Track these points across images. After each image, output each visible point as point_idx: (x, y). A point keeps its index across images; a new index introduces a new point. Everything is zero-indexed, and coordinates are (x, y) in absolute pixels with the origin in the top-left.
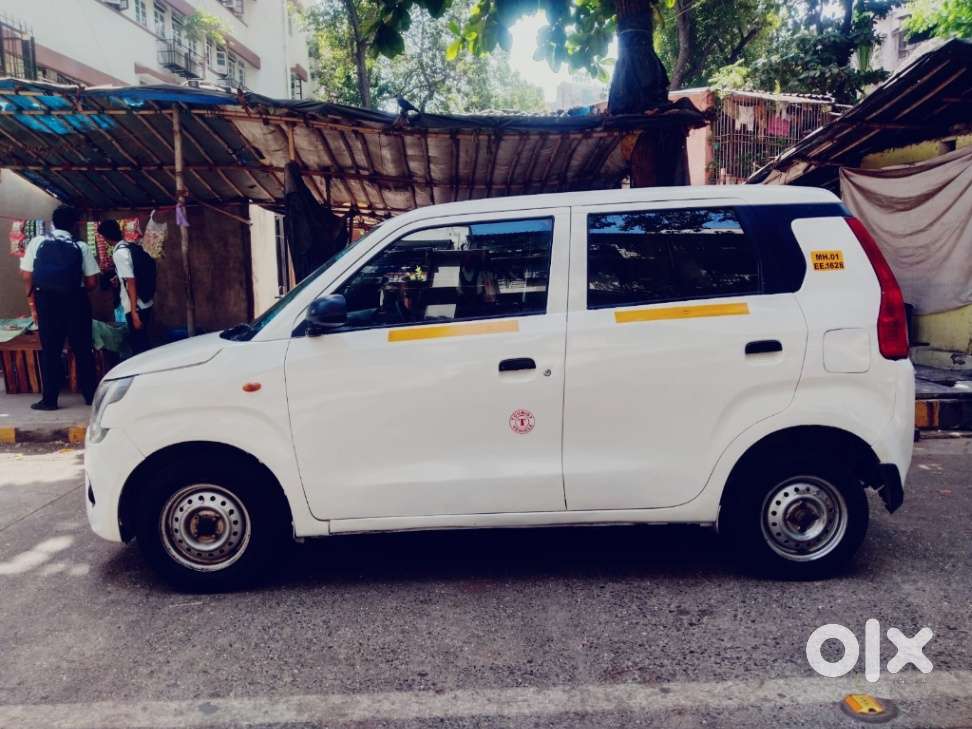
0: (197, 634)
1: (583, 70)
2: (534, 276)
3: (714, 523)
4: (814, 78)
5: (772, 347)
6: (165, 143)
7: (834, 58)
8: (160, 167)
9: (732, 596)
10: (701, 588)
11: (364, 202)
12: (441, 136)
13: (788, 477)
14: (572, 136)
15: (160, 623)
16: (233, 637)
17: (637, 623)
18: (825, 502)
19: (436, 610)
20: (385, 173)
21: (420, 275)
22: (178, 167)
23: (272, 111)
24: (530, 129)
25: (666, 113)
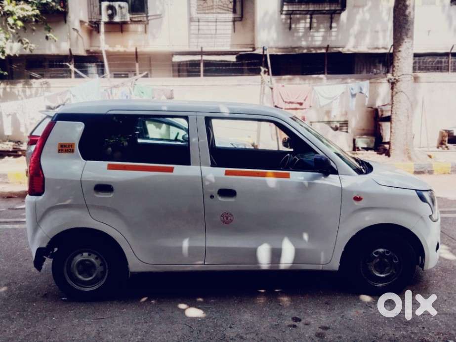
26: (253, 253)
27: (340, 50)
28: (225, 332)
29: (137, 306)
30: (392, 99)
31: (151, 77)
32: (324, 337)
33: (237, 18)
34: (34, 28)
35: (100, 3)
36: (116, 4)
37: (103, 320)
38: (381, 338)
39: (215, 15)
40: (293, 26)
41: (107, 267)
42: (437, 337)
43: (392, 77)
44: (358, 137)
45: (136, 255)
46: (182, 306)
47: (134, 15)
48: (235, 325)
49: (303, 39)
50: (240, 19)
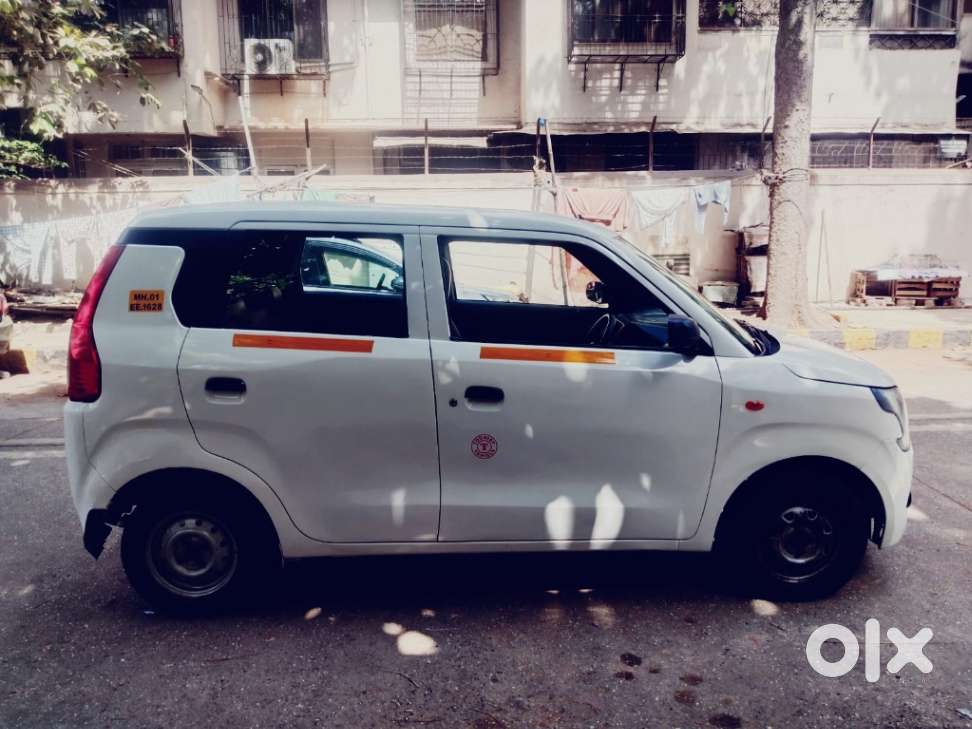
26: (538, 518)
27: (674, 127)
28: (483, 693)
29: (299, 629)
30: (771, 213)
31: (334, 173)
32: (693, 702)
33: (489, 69)
34: (119, 82)
35: (242, 40)
36: (271, 43)
37: (227, 663)
38: (814, 703)
39: (449, 65)
40: (590, 84)
41: (235, 548)
42: (933, 700)
43: (771, 175)
44: (707, 283)
45: (295, 525)
46: (392, 628)
47: (304, 62)
48: (503, 675)
49: (607, 108)
50: (493, 72)
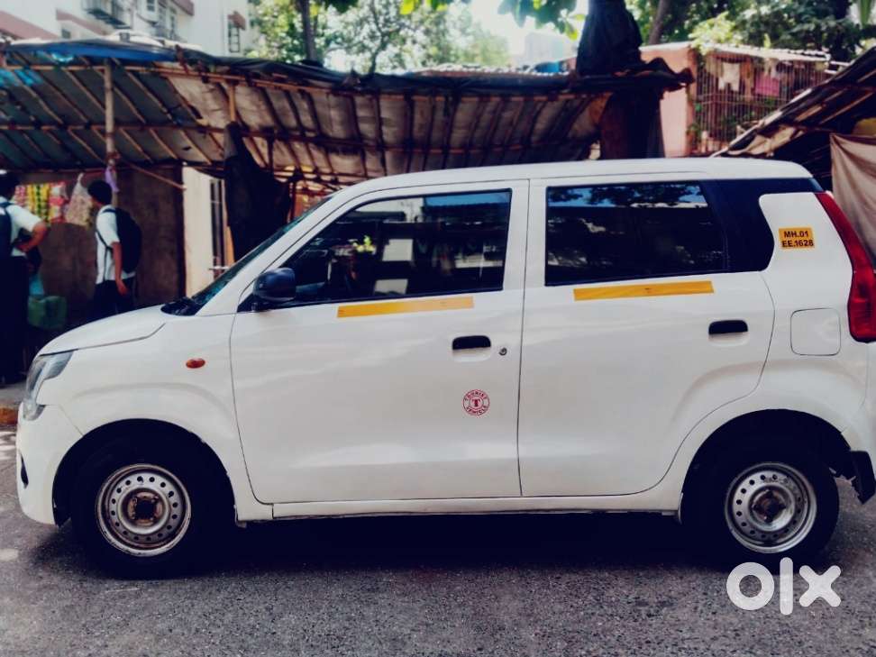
0: (135, 619)
1: (551, 25)
2: (494, 250)
3: (676, 511)
4: (808, 32)
5: (737, 327)
6: (94, 100)
7: (831, 9)
8: (88, 126)
9: (694, 588)
10: (661, 580)
11: (308, 166)
12: (393, 97)
13: (754, 463)
14: (537, 98)
15: (96, 608)
16: (173, 622)
17: (593, 614)
18: (792, 491)
19: (382, 599)
20: (331, 134)
21: (368, 246)
22: (109, 127)
23: (212, 68)
24: (491, 91)
25: (638, 74)
